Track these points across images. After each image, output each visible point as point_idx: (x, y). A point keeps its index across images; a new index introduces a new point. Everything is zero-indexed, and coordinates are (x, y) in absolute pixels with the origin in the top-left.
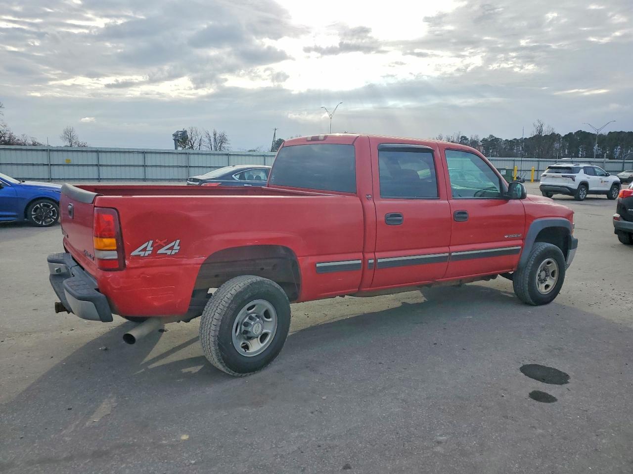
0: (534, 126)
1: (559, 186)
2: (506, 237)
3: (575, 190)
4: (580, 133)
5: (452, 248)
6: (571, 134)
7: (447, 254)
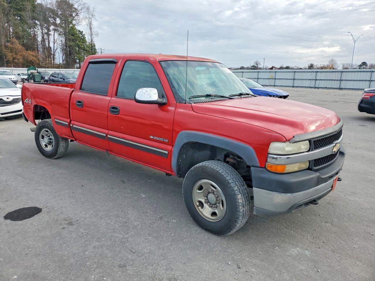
2: (152, 137)
5: (110, 132)
7: (105, 135)
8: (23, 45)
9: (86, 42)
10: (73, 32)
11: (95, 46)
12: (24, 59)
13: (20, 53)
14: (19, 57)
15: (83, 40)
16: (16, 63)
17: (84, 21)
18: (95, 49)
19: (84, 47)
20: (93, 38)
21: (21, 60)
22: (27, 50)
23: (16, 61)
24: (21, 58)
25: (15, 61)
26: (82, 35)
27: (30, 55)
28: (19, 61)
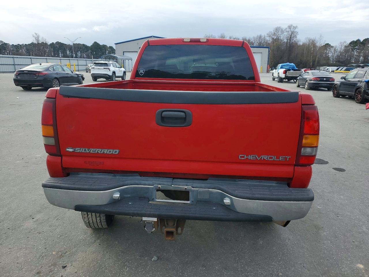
0: (33, 36)
1: (103, 74)
3: (111, 76)
4: (58, 43)
6: (53, 43)
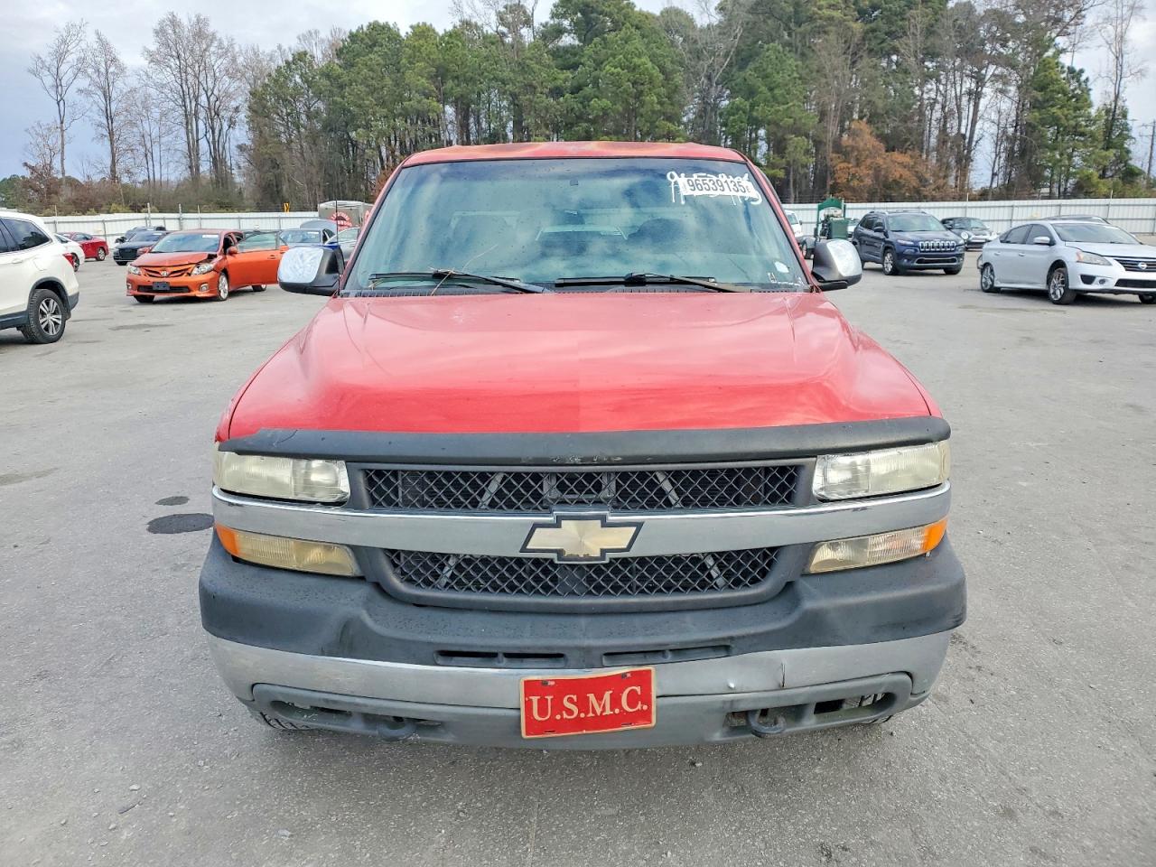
8: (882, 137)
9: (1090, 105)
10: (1046, 76)
11: (1125, 116)
12: (876, 177)
13: (869, 161)
14: (863, 171)
15: (1081, 100)
16: (853, 190)
17: (1098, 35)
18: (1126, 128)
19: (1077, 125)
20: (1121, 89)
21: (868, 181)
22: (890, 149)
23: (855, 183)
24: (868, 175)
25: (852, 184)
26: (1078, 81)
27: (897, 164)
28: (862, 184)
